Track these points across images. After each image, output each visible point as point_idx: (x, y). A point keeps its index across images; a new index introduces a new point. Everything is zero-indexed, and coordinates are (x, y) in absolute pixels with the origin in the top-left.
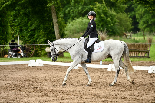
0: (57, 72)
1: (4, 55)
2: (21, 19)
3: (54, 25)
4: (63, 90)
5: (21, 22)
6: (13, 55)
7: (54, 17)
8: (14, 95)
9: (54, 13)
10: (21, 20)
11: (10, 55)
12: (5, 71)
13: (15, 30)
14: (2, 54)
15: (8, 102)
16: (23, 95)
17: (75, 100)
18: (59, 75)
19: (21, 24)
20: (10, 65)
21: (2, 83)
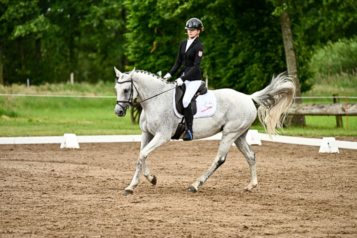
0: (292, 159)
2: (214, 39)
3: (287, 54)
4: (306, 198)
5: (213, 47)
7: (287, 37)
8: (199, 207)
9: (286, 27)
10: (213, 42)
12: (176, 154)
15: (185, 222)
16: (218, 209)
17: (333, 222)
18: (295, 166)
19: (214, 51)
21: (172, 181)
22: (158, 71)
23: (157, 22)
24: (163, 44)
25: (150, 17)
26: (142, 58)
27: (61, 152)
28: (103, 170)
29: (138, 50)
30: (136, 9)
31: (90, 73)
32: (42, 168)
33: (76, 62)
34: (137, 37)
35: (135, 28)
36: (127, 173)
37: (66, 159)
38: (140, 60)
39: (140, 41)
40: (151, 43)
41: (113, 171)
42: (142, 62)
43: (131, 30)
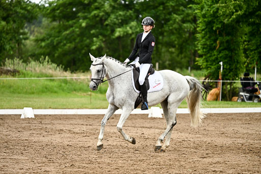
1: (233, 97)
6: (246, 98)
8: (249, 162)
11: (242, 98)
12: (233, 122)
13: (251, 57)
14: (229, 95)
20: (242, 113)
21: (230, 142)
22: (220, 61)
23: (220, 26)
24: (223, 42)
25: (214, 22)
26: (208, 52)
27: (148, 121)
28: (180, 134)
29: (206, 46)
30: (204, 16)
31: (170, 63)
32: (135, 132)
33: (160, 54)
34: (204, 37)
35: (203, 30)
36: (197, 136)
37: (152, 125)
38: (207, 54)
39: (207, 40)
40: (215, 41)
41: (187, 135)
42: (209, 55)
43: (201, 31)
